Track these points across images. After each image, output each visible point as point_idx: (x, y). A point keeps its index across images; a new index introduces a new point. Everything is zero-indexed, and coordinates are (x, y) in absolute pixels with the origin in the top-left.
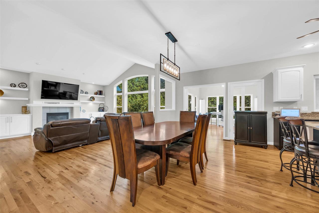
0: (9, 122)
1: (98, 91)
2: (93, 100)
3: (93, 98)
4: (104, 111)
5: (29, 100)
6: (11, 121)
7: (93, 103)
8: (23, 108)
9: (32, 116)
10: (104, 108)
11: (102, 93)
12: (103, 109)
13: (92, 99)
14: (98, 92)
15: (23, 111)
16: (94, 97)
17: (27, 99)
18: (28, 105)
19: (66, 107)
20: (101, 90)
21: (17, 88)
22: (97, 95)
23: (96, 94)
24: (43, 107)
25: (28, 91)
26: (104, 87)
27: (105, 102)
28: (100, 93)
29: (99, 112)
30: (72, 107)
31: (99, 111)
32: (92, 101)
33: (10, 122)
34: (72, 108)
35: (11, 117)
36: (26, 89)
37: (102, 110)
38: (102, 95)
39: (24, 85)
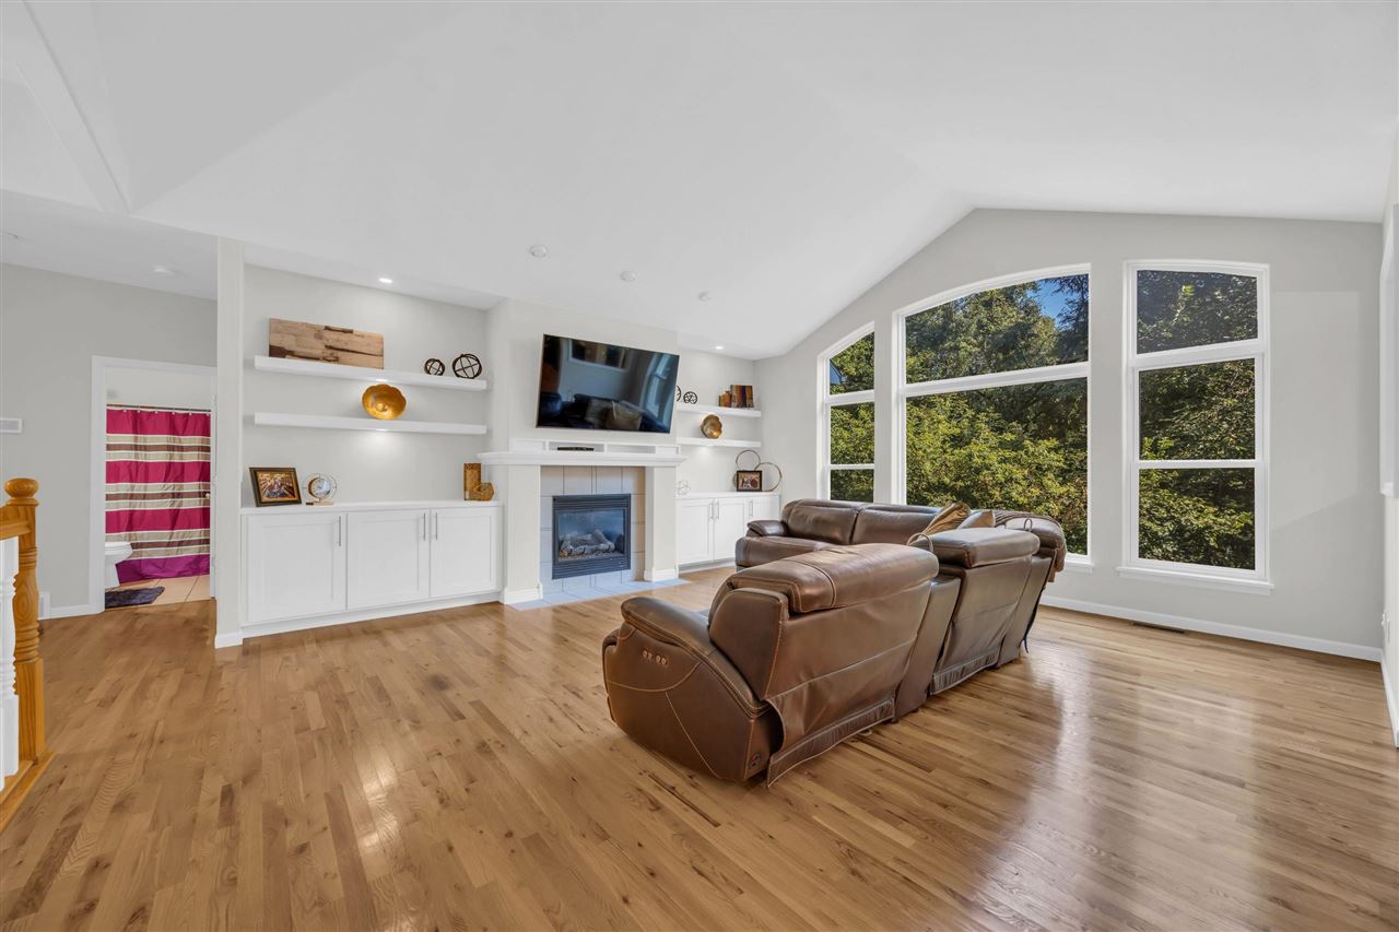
0: (427, 536)
1: (732, 386)
2: (715, 434)
3: (713, 421)
4: (760, 490)
5: (489, 431)
6: (434, 533)
7: (715, 447)
8: (469, 472)
9: (503, 510)
10: (760, 472)
11: (752, 398)
12: (754, 476)
13: (712, 426)
14: (734, 394)
15: (468, 486)
16: (717, 419)
17: (481, 430)
18: (484, 458)
19: (622, 467)
20: (746, 383)
21: (449, 380)
22: (730, 406)
23: (726, 401)
24: (542, 467)
25: (484, 390)
26: (755, 364)
27: (762, 444)
28: (742, 396)
29: (739, 493)
30: (644, 468)
31: (738, 490)
32: (711, 436)
33: (430, 537)
34: (641, 472)
35: (433, 512)
36: (479, 384)
37: (753, 483)
38: (751, 406)
39: (470, 365)
